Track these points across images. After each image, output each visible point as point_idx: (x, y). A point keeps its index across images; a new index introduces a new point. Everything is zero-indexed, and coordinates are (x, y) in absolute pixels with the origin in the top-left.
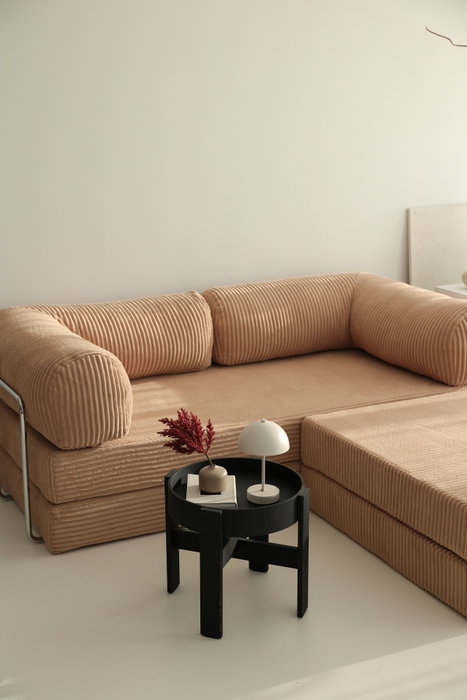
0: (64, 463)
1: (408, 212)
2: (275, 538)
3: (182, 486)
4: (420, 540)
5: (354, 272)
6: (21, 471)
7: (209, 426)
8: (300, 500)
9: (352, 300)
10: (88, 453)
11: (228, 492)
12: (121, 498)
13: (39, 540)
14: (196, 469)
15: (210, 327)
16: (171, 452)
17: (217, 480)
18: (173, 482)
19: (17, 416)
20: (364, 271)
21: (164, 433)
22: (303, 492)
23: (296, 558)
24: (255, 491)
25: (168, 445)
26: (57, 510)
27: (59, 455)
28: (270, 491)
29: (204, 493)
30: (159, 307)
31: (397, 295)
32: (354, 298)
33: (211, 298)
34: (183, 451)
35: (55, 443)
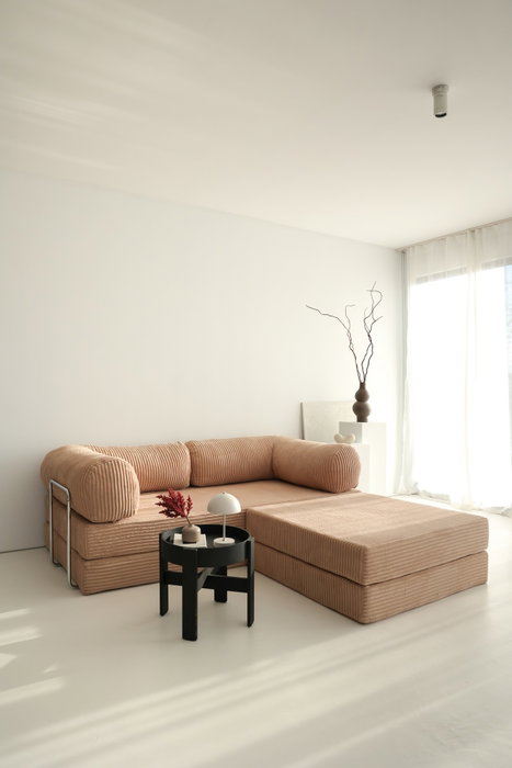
0: (94, 532)
1: (301, 404)
2: (231, 573)
3: (170, 540)
4: (324, 574)
5: (272, 435)
6: (66, 542)
7: (189, 499)
8: (248, 544)
9: (273, 450)
10: (109, 525)
11: (202, 541)
12: (131, 557)
13: (76, 587)
14: (179, 530)
15: (189, 461)
16: (164, 517)
17: (193, 534)
18: (165, 537)
19: (66, 506)
20: (278, 435)
21: (160, 504)
22: (251, 539)
23: (246, 586)
24: (218, 541)
25: (163, 512)
26: (88, 563)
27: (91, 526)
28: (230, 541)
29: (184, 543)
30: (159, 449)
31: (299, 445)
32: (274, 447)
33: (190, 445)
34: (172, 516)
35: (88, 518)
